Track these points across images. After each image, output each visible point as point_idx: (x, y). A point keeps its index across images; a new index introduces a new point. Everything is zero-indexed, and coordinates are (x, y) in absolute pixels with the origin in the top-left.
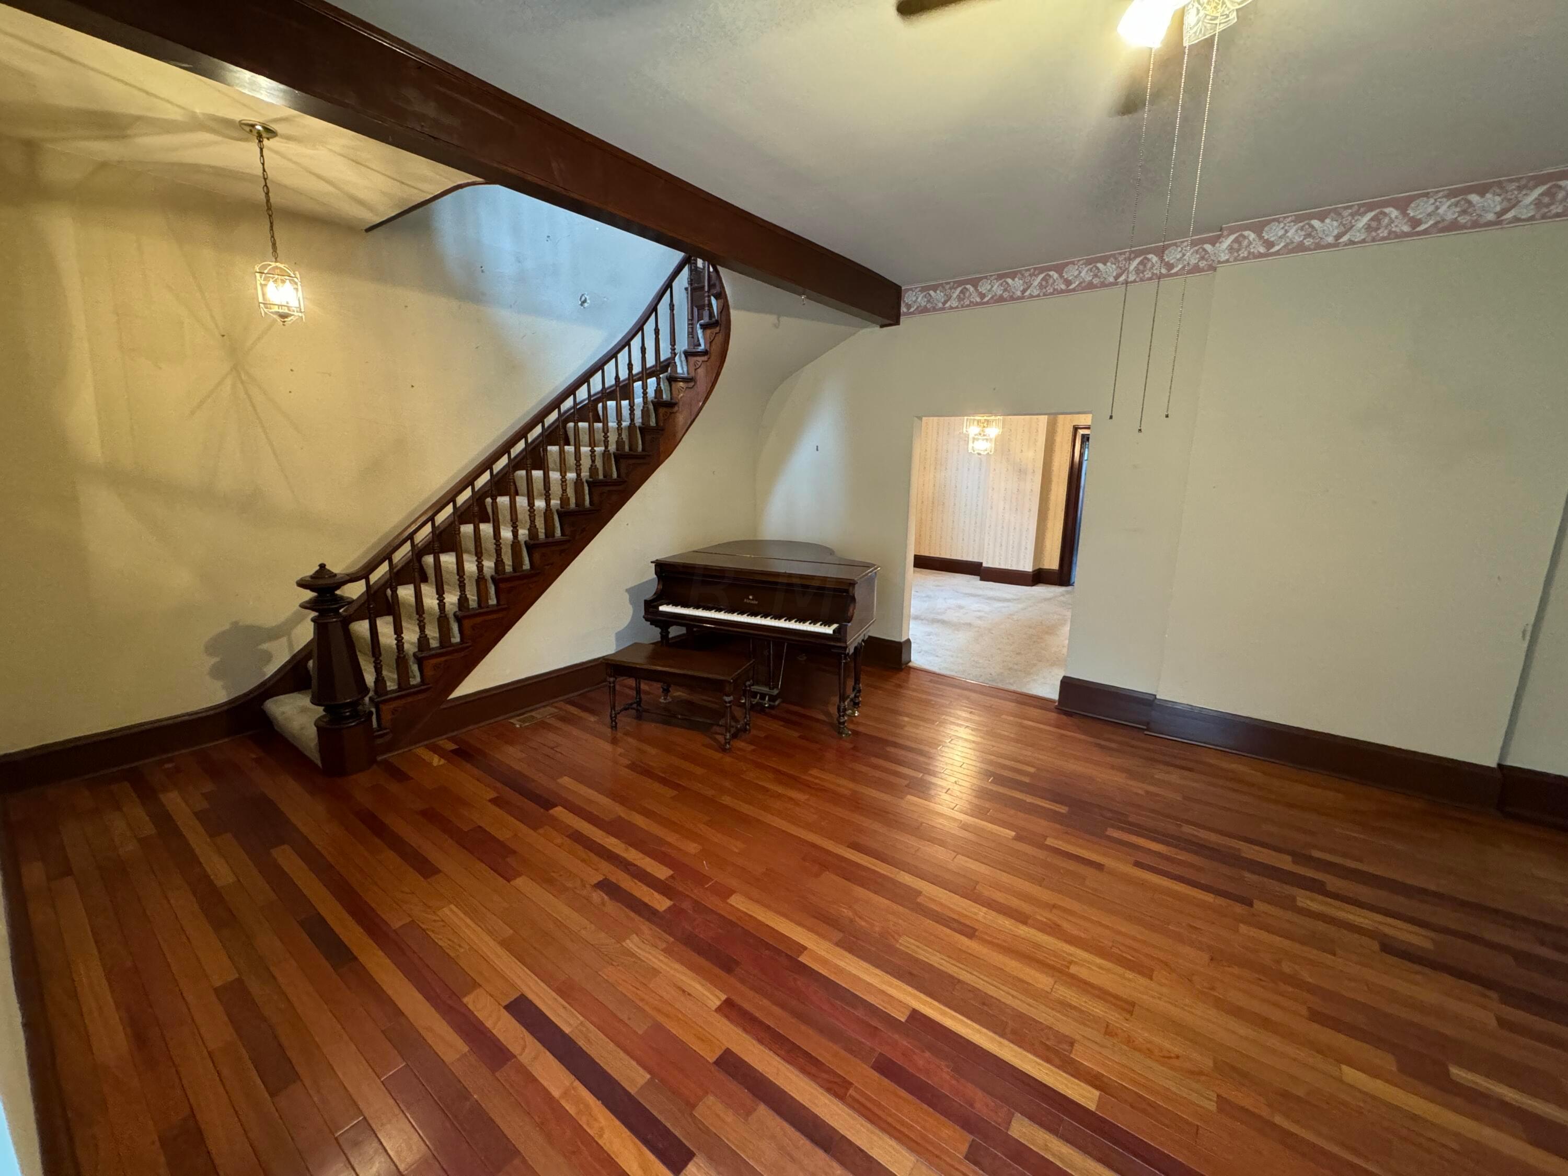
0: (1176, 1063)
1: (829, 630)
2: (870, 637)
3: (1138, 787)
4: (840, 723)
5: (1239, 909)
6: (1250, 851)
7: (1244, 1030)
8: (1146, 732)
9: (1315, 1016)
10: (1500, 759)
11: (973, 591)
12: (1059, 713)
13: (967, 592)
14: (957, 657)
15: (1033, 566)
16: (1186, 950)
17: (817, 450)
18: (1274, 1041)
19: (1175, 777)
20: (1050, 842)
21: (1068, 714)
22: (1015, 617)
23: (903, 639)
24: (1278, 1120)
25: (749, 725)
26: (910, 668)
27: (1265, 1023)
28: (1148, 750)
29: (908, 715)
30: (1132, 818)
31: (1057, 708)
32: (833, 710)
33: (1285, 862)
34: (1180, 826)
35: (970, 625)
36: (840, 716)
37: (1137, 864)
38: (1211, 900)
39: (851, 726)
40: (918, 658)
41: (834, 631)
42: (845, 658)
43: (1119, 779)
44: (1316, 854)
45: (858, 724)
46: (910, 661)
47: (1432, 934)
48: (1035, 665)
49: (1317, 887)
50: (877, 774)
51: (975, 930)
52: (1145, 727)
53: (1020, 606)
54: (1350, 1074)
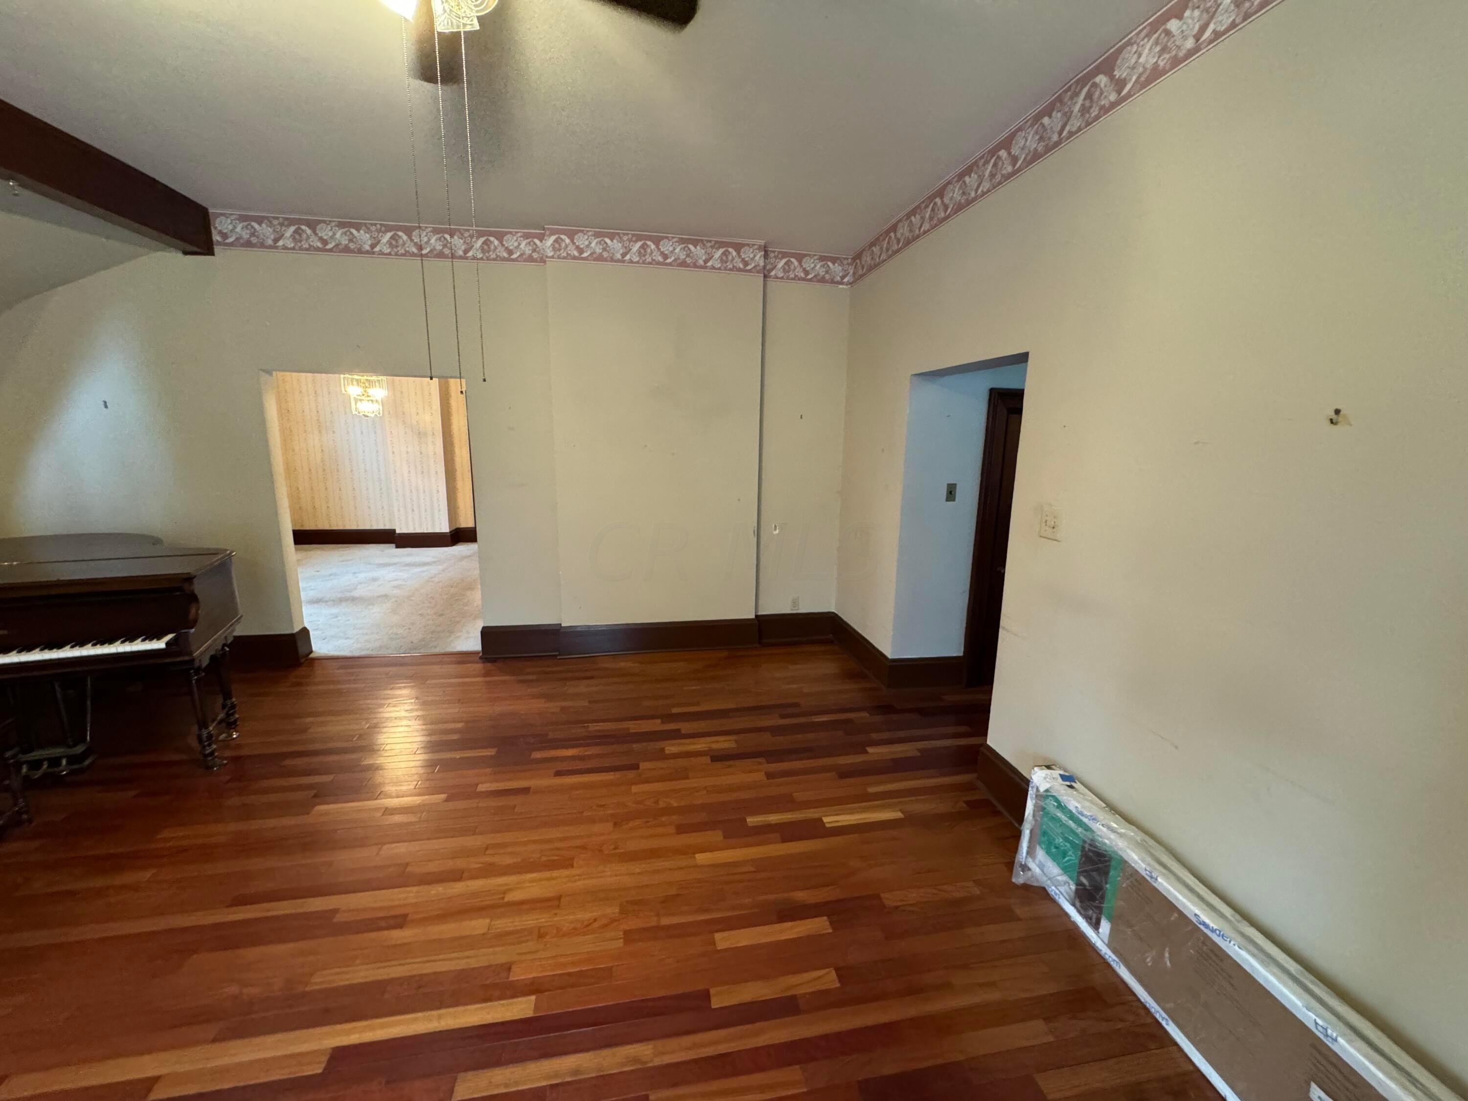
0: (596, 925)
1: (159, 645)
2: (236, 638)
3: (554, 707)
4: (206, 756)
5: (631, 774)
6: (634, 727)
7: (637, 867)
8: (558, 657)
9: (681, 829)
10: (755, 613)
11: (387, 560)
12: (484, 662)
13: (381, 562)
14: (372, 633)
15: (450, 528)
16: (597, 828)
17: (106, 407)
18: (658, 864)
19: (583, 687)
20: (482, 788)
21: (493, 661)
22: (436, 580)
23: (297, 629)
24: (666, 921)
25: (27, 812)
26: (314, 659)
27: (653, 854)
28: (561, 672)
29: (310, 715)
30: (551, 736)
31: (481, 658)
32: (193, 742)
33: (655, 725)
34: (588, 727)
35: (386, 596)
36: (204, 747)
37: (559, 774)
38: (612, 777)
39: (228, 753)
40: (320, 647)
41: (167, 644)
42: (196, 673)
43: (539, 705)
44: (675, 710)
45: (239, 747)
46: (311, 652)
47: (734, 737)
48: (458, 622)
49: (676, 735)
50: (273, 797)
51: (405, 916)
52: (557, 653)
53: (441, 567)
54: (701, 858)
